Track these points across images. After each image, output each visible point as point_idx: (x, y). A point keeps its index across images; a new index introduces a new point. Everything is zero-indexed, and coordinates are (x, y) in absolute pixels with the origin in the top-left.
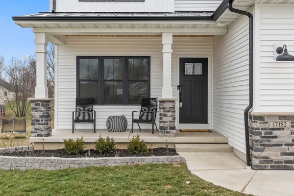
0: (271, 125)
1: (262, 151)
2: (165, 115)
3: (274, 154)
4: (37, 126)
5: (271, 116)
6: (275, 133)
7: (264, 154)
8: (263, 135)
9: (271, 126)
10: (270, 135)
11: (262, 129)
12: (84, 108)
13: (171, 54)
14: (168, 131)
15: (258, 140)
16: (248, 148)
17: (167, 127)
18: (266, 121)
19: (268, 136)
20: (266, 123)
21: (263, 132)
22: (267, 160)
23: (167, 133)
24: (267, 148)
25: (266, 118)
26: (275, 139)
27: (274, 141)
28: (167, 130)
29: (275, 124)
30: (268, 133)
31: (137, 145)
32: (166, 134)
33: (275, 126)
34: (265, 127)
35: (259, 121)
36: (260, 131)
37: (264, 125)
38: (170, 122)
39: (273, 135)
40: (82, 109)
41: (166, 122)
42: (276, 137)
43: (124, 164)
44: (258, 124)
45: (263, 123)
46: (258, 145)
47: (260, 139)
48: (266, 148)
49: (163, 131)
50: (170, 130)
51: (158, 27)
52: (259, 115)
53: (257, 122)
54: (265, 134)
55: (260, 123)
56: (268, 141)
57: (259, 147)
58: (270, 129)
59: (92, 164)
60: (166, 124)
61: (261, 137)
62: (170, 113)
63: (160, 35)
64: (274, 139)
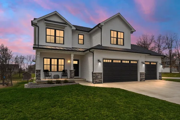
0: (97, 75)
1: (96, 80)
2: (72, 74)
3: (97, 81)
4: (38, 77)
6: (98, 76)
7: (96, 81)
16: (93, 80)
19: (96, 77)
22: (96, 82)
25: (96, 73)
26: (98, 78)
51: (70, 52)
55: (95, 75)
59: (58, 85)
63: (71, 54)
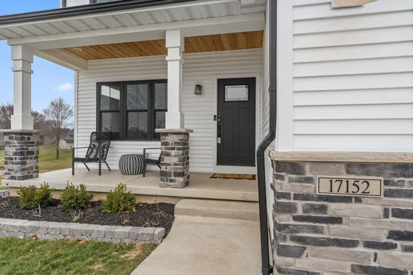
1: (298, 254)
2: (168, 155)
4: (10, 166)
5: (322, 163)
7: (301, 264)
8: (300, 212)
9: (324, 189)
10: (318, 213)
11: (297, 197)
12: (100, 144)
13: (178, 62)
14: (173, 178)
15: (286, 226)
17: (170, 173)
18: (308, 175)
19: (313, 215)
20: (309, 180)
21: (300, 204)
23: (171, 181)
24: (309, 249)
25: (307, 167)
26: (336, 226)
27: (331, 231)
28: (170, 176)
29: (336, 185)
30: (313, 208)
31: (113, 201)
32: (169, 183)
33: (335, 189)
34: (305, 191)
35: (287, 176)
36: (292, 201)
37: (303, 187)
38: (175, 165)
39: (329, 214)
40: (97, 144)
41: (170, 165)
42: (337, 220)
43: (61, 237)
44: (285, 182)
45: (299, 181)
46: (285, 239)
47: (292, 222)
48: (309, 247)
49: (164, 178)
50: (175, 176)
52: (288, 158)
53: (282, 178)
54: (304, 211)
55: (291, 181)
56: (315, 230)
57: (289, 243)
58: (320, 198)
59: (17, 232)
60: (168, 167)
61: (295, 218)
62: (176, 151)
64: (331, 226)
